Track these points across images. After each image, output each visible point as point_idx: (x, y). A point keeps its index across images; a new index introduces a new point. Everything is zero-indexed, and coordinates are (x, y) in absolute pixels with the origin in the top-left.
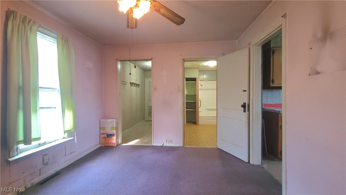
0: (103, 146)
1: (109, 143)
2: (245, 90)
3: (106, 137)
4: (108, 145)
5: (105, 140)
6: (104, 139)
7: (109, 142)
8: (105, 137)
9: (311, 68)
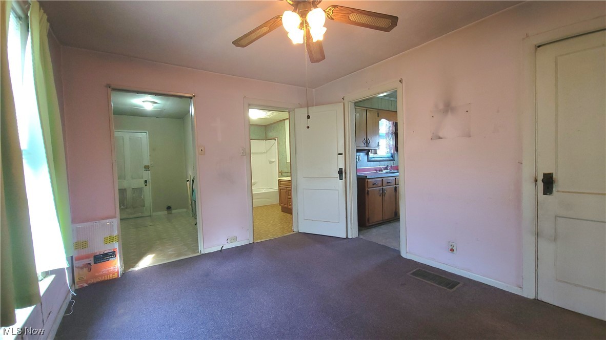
0: (85, 285)
1: (101, 276)
2: (341, 153)
3: (92, 264)
4: (100, 279)
5: (90, 270)
6: (85, 270)
7: (101, 273)
8: (90, 264)
9: (433, 134)
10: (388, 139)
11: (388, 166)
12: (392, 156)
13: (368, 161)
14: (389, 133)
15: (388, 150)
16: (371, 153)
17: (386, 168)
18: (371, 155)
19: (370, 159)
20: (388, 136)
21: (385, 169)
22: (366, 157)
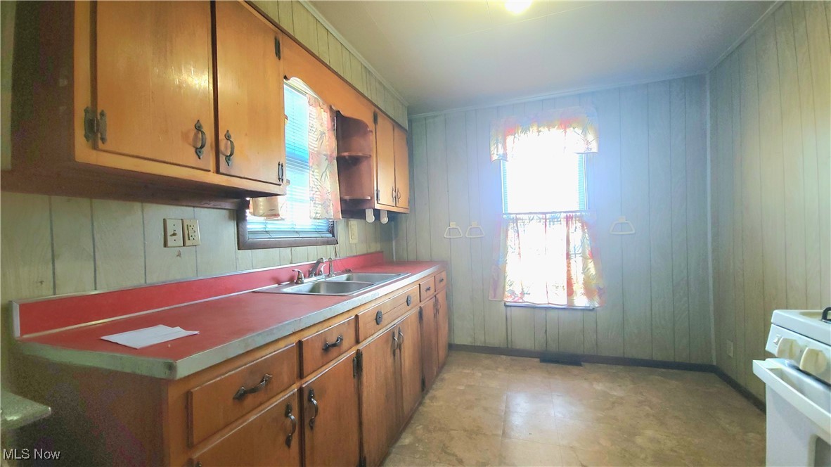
10: (317, 175)
11: (319, 262)
12: (332, 231)
13: (242, 244)
14: (319, 153)
15: (319, 209)
16: (254, 214)
17: (313, 270)
18: (254, 222)
19: (250, 238)
20: (319, 165)
21: (310, 274)
22: (231, 228)
